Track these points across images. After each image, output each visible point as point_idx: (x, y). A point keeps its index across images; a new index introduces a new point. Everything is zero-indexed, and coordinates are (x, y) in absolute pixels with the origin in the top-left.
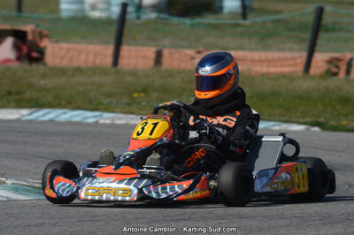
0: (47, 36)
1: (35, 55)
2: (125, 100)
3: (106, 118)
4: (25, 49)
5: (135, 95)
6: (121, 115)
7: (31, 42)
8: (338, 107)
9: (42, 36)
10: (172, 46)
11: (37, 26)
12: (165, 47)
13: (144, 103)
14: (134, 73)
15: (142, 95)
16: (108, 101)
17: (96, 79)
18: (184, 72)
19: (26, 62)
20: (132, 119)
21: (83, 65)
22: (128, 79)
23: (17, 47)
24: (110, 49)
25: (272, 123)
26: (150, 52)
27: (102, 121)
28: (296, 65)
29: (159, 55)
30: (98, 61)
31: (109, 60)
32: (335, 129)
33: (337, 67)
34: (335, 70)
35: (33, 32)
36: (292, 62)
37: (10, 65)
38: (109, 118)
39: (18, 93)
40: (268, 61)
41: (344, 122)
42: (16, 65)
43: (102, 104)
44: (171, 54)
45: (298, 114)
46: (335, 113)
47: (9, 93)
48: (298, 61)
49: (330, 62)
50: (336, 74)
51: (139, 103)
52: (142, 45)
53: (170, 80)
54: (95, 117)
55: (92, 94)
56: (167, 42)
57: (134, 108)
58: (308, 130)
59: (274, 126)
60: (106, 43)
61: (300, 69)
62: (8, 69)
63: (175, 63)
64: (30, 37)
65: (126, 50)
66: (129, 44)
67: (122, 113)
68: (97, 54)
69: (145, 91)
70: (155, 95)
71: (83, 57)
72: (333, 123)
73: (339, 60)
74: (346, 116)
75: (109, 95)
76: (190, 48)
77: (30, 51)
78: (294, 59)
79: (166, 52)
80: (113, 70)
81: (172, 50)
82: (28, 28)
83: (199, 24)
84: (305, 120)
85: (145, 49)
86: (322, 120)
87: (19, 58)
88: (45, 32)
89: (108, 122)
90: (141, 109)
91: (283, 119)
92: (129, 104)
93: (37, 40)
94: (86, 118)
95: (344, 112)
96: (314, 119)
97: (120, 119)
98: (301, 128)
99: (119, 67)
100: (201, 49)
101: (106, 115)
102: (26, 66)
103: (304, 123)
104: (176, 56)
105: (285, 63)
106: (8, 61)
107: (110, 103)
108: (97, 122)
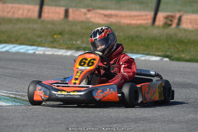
2: (49, 39)
3: (40, 50)
5: (55, 36)
6: (49, 49)
8: (178, 46)
13: (61, 42)
14: (52, 23)
15: (60, 36)
16: (40, 40)
17: (30, 26)
20: (56, 51)
21: (21, 17)
22: (49, 26)
24: (37, 8)
25: (140, 55)
26: (61, 10)
27: (37, 53)
28: (147, 19)
29: (67, 12)
30: (29, 14)
31: (36, 14)
32: (178, 60)
33: (171, 21)
34: (170, 23)
36: (145, 17)
38: (41, 51)
40: (130, 16)
41: (183, 56)
43: (36, 42)
45: (154, 50)
46: (176, 50)
48: (149, 17)
49: (167, 18)
50: (170, 25)
51: (59, 41)
53: (74, 27)
54: (33, 49)
55: (30, 35)
57: (55, 44)
58: (162, 60)
59: (141, 57)
61: (150, 21)
65: (46, 8)
66: (48, 5)
67: (49, 47)
68: (29, 10)
69: (60, 34)
70: (67, 36)
71: (20, 12)
72: (176, 56)
73: (172, 17)
74: (183, 51)
75: (40, 36)
76: (84, 8)
78: (146, 15)
79: (71, 10)
80: (39, 21)
81: (74, 9)
84: (159, 54)
86: (168, 53)
89: (41, 53)
90: (60, 45)
91: (145, 53)
92: (52, 42)
94: (28, 50)
95: (181, 49)
96: (164, 53)
97: (48, 51)
98: (158, 58)
99: (42, 18)
100: (90, 9)
101: (40, 48)
103: (159, 56)
105: (140, 18)
107: (41, 41)
108: (34, 53)
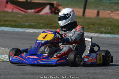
0: (61, 5)
1: (57, 11)
4: (53, 10)
5: (90, 26)
7: (55, 7)
9: (59, 5)
10: (103, 10)
11: (57, 2)
12: (100, 10)
13: (93, 29)
14: (90, 18)
15: (92, 26)
17: (77, 20)
18: (107, 18)
19: (54, 14)
20: (89, 34)
22: (88, 20)
23: (51, 9)
24: (82, 10)
26: (95, 11)
29: (98, 12)
30: (78, 14)
31: (81, 14)
35: (56, 4)
37: (48, 15)
39: (51, 24)
42: (50, 15)
44: (102, 12)
47: (48, 24)
51: (91, 29)
52: (93, 9)
53: (102, 21)
56: (101, 8)
57: (89, 30)
60: (80, 8)
62: (48, 16)
63: (104, 15)
64: (55, 5)
65: (87, 10)
66: (88, 9)
68: (77, 12)
69: (93, 24)
70: (97, 26)
76: (109, 10)
77: (55, 10)
79: (101, 12)
80: (83, 17)
81: (103, 11)
82: (55, 2)
83: (112, 2)
85: (94, 10)
87: (51, 13)
88: (60, 4)
90: (92, 31)
92: (88, 29)
93: (58, 7)
99: (85, 16)
100: (112, 11)
102: (53, 15)
104: (104, 13)
106: (48, 13)
